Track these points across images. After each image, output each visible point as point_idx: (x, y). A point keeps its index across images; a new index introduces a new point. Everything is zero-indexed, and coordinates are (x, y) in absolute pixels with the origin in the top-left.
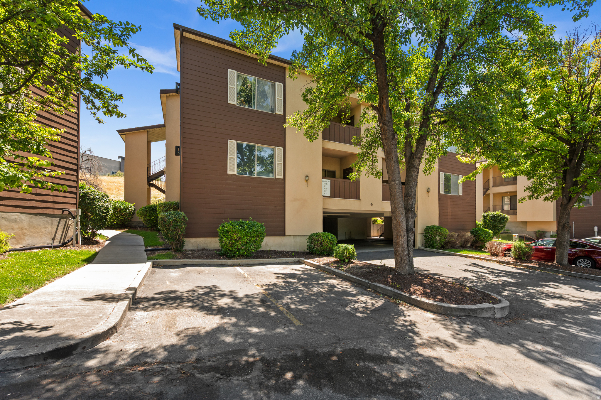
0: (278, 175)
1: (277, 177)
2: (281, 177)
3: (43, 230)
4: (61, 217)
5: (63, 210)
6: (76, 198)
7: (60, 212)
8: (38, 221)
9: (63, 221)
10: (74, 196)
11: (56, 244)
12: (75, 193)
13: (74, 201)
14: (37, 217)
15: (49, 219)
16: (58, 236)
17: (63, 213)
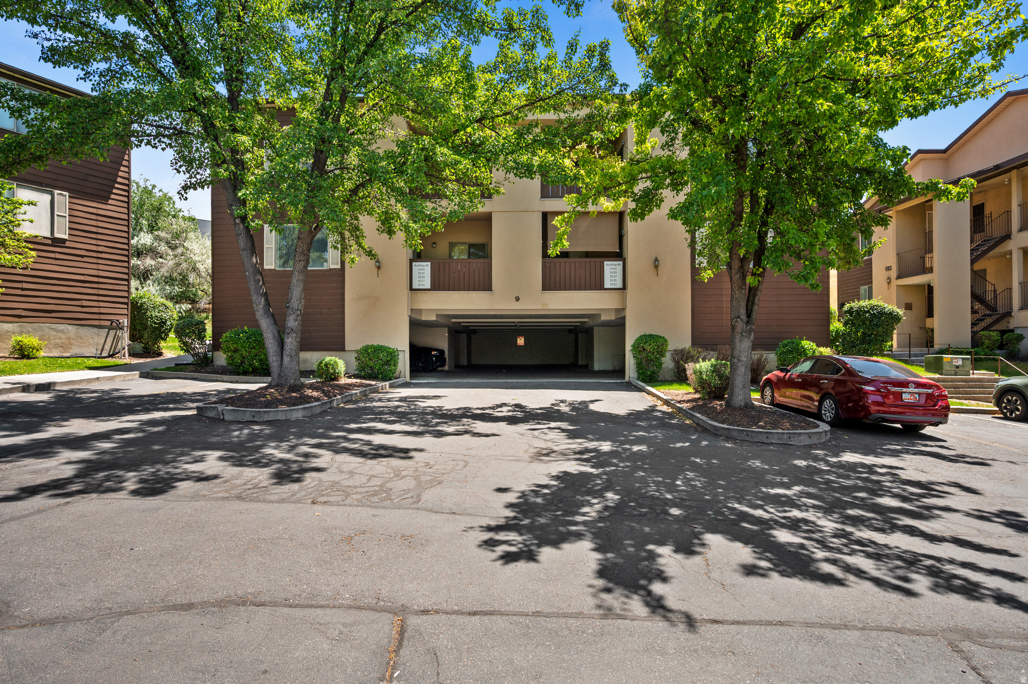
0: (333, 264)
1: (332, 267)
2: (339, 266)
3: (90, 340)
4: (110, 328)
5: (112, 321)
6: (127, 309)
7: (108, 323)
8: (83, 331)
9: (112, 333)
10: (126, 306)
11: (104, 354)
12: (127, 304)
13: (125, 312)
14: (84, 328)
15: (96, 330)
16: (107, 347)
17: (111, 324)
